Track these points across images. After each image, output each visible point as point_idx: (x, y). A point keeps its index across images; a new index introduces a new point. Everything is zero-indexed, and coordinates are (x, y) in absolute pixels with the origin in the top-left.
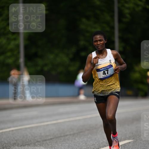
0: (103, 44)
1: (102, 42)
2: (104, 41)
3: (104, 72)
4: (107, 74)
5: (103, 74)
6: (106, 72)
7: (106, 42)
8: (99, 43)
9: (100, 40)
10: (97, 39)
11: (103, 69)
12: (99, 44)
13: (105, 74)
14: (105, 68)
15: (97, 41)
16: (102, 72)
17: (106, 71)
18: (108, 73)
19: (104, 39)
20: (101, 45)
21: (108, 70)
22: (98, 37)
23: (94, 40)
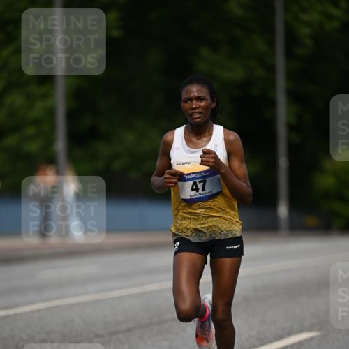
0: (205, 108)
1: (203, 104)
2: (210, 101)
3: (195, 184)
4: (200, 191)
5: (192, 190)
6: (200, 186)
7: (214, 105)
8: (195, 104)
9: (199, 98)
10: (192, 95)
11: (192, 176)
12: (195, 109)
13: (197, 190)
14: (198, 175)
15: (191, 99)
16: (191, 183)
17: (199, 182)
18: (204, 189)
19: (208, 97)
20: (200, 110)
21: (204, 182)
22: (195, 90)
23: (184, 97)
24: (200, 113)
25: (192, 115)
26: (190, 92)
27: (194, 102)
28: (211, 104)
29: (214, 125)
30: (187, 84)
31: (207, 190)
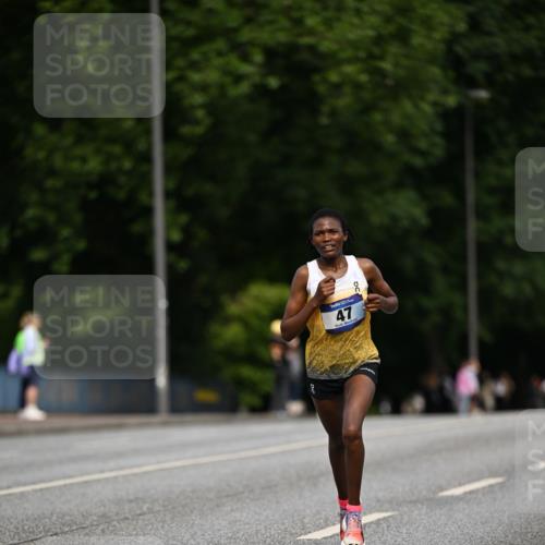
0: (338, 241)
1: (336, 236)
2: (342, 234)
3: (340, 312)
4: (346, 319)
5: (338, 319)
7: (345, 239)
8: (328, 237)
10: (324, 228)
11: (337, 305)
12: (328, 241)
14: (343, 303)
15: (322, 232)
17: (345, 310)
18: (349, 317)
19: (340, 229)
20: (333, 243)
21: (350, 309)
22: (326, 223)
23: (316, 229)
24: (333, 246)
25: (324, 247)
26: (322, 225)
27: (327, 234)
28: (343, 237)
30: (317, 218)
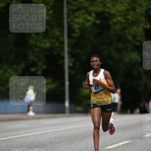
0: (98, 64)
2: (100, 62)
6: (97, 88)
7: (101, 64)
8: (95, 63)
9: (96, 61)
11: (94, 85)
13: (96, 89)
15: (93, 61)
16: (94, 87)
19: (99, 61)
20: (97, 65)
22: (95, 59)
25: (94, 66)
26: (93, 59)
28: (100, 63)
29: (101, 69)
31: (99, 89)
